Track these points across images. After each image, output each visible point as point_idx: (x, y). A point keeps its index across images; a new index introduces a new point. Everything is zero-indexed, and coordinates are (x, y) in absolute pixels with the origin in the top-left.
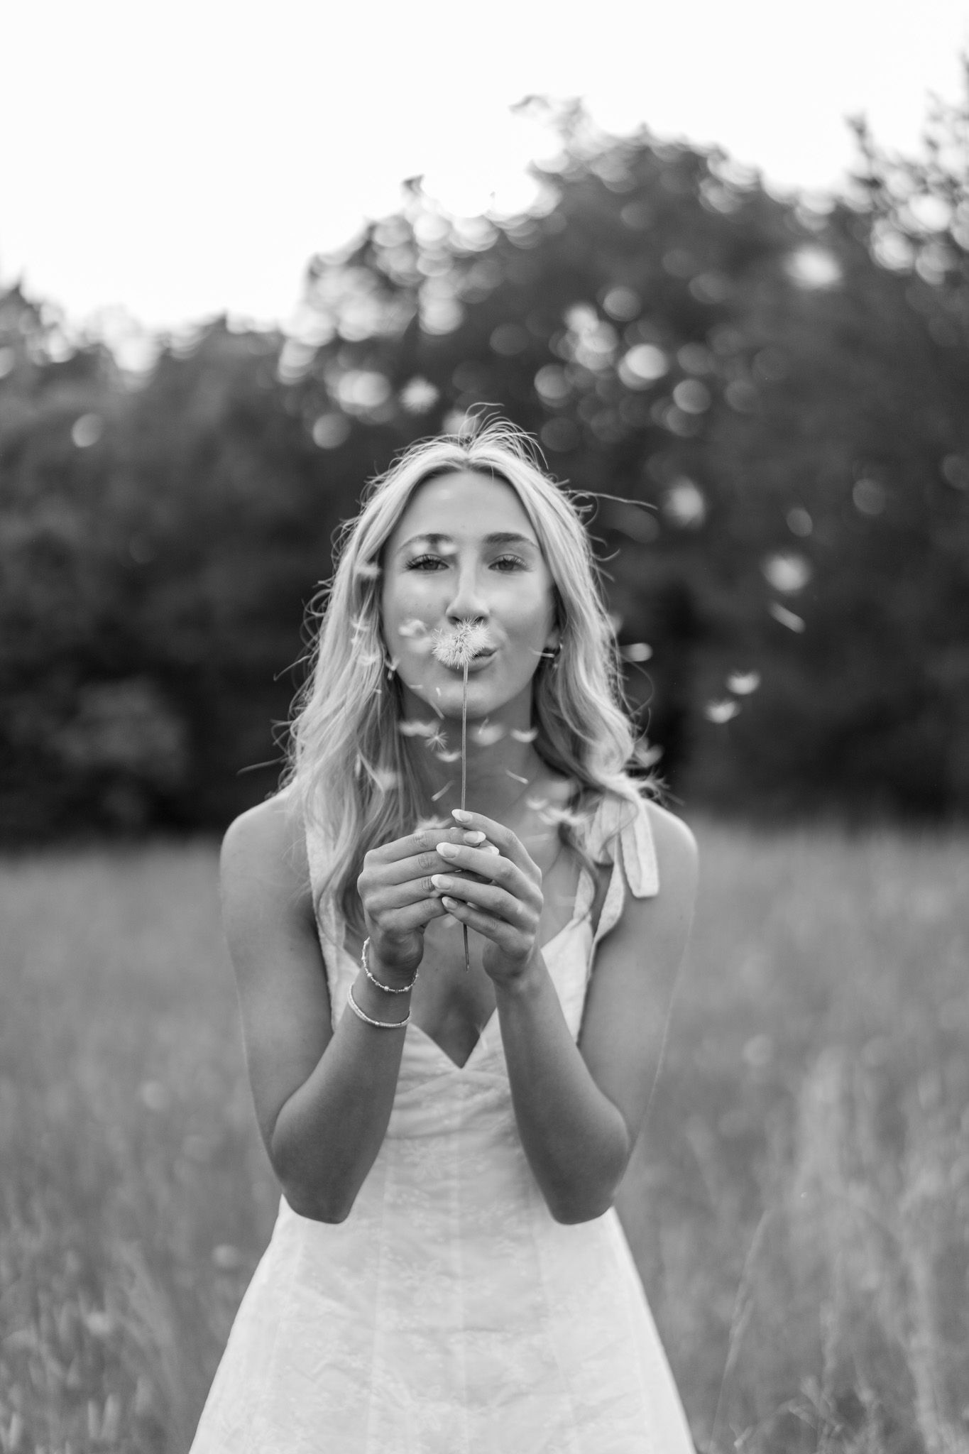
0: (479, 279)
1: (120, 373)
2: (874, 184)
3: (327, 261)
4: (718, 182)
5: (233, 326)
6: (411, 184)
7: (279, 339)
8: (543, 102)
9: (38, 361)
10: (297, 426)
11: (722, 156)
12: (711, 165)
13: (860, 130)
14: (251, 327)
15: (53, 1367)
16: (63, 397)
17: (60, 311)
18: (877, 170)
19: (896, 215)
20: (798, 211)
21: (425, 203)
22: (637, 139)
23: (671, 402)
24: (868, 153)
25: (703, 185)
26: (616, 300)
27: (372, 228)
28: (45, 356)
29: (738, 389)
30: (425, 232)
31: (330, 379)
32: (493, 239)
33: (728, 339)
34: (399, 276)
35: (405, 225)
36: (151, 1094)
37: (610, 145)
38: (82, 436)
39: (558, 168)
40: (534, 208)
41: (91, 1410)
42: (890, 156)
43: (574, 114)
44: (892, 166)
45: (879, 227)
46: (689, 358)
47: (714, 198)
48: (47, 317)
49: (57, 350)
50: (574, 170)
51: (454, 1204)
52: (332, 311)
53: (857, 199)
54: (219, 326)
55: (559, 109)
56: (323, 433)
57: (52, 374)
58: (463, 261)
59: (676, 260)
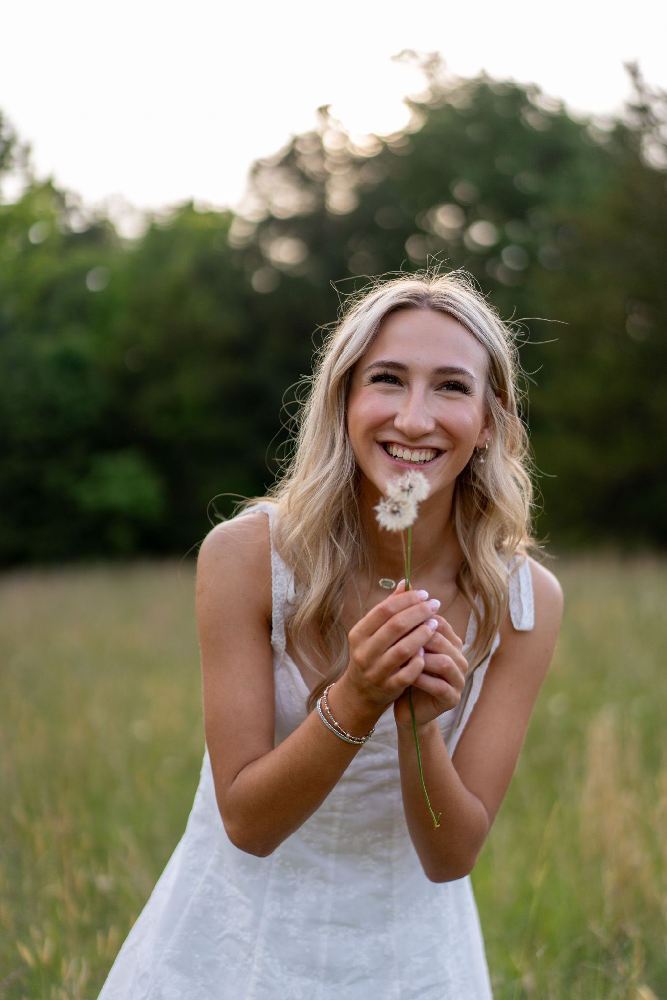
0: (369, 176)
1: (120, 241)
2: (643, 110)
3: (263, 164)
4: (534, 109)
5: (197, 208)
6: (323, 111)
7: (229, 217)
8: (413, 54)
9: (63, 232)
10: (241, 276)
11: (537, 91)
12: (529, 97)
13: (634, 71)
14: (211, 210)
15: (72, 909)
16: (81, 256)
17: (78, 198)
18: (645, 101)
19: (658, 130)
20: (590, 128)
21: (330, 123)
22: (478, 80)
23: (500, 260)
24: (640, 88)
25: (523, 110)
26: (462, 190)
27: (295, 140)
28: (68, 228)
29: (547, 250)
30: (330, 143)
31: (263, 245)
32: (380, 149)
33: (541, 217)
34: (312, 174)
35: (316, 139)
36: (140, 728)
37: (461, 84)
38: (94, 284)
39: (423, 100)
40: (408, 127)
41: (99, 938)
42: (655, 91)
43: (433, 63)
44: (656, 98)
45: (646, 139)
46: (513, 230)
47: (531, 119)
48: (69, 202)
49: (76, 224)
50: (435, 101)
51: (335, 829)
52: (265, 198)
53: (632, 121)
54: (188, 208)
55: (424, 58)
56: (259, 282)
57: (73, 241)
58: (358, 163)
59: (504, 163)
